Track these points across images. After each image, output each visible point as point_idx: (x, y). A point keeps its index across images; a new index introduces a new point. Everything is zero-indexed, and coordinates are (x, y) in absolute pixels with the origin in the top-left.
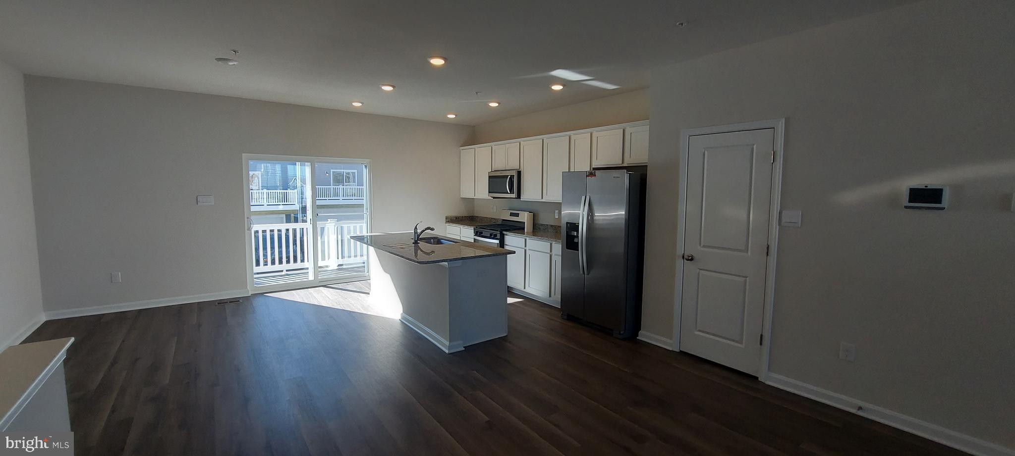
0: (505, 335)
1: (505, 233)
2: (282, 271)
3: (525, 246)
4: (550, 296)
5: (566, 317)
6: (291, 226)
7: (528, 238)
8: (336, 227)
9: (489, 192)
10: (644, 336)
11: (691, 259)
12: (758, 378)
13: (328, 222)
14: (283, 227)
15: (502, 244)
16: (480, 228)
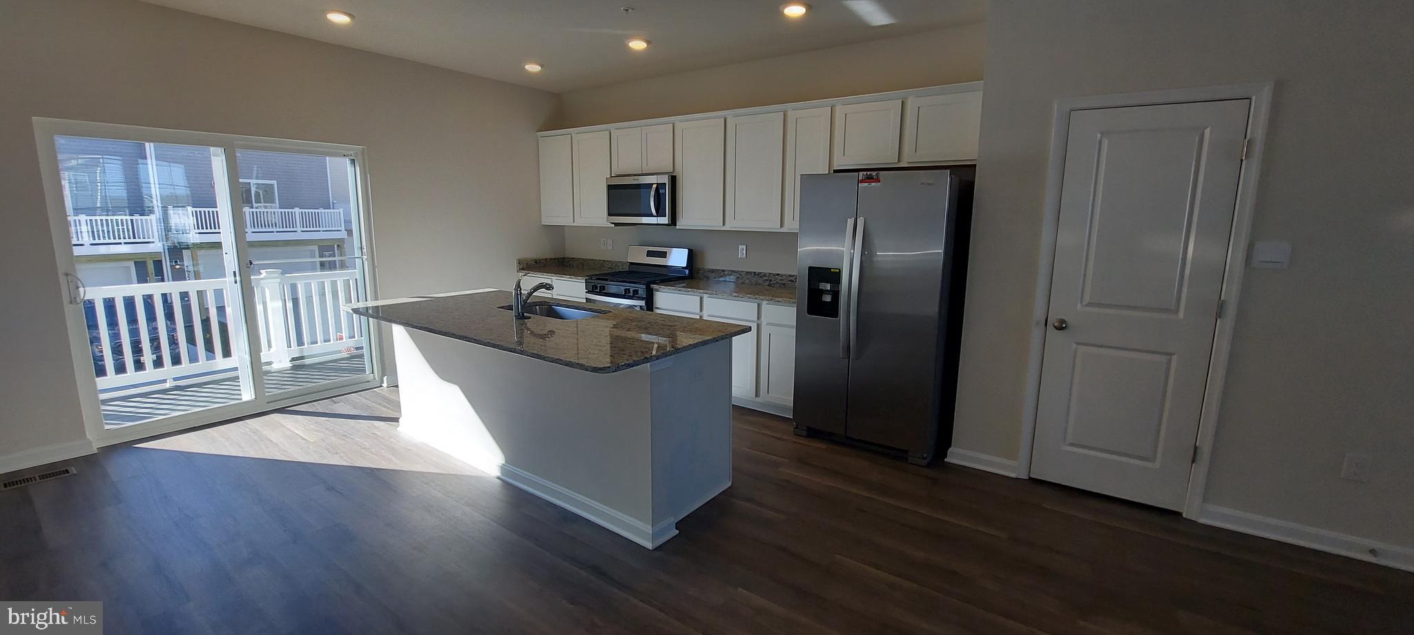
0: (729, 484)
1: (655, 286)
2: (165, 381)
3: (701, 310)
4: (757, 395)
5: (805, 433)
6: (155, 289)
7: (705, 296)
8: (281, 286)
9: (610, 214)
10: (957, 455)
11: (1061, 326)
12: (1180, 514)
13: (262, 276)
14: (138, 291)
15: (650, 305)
16: (598, 279)
